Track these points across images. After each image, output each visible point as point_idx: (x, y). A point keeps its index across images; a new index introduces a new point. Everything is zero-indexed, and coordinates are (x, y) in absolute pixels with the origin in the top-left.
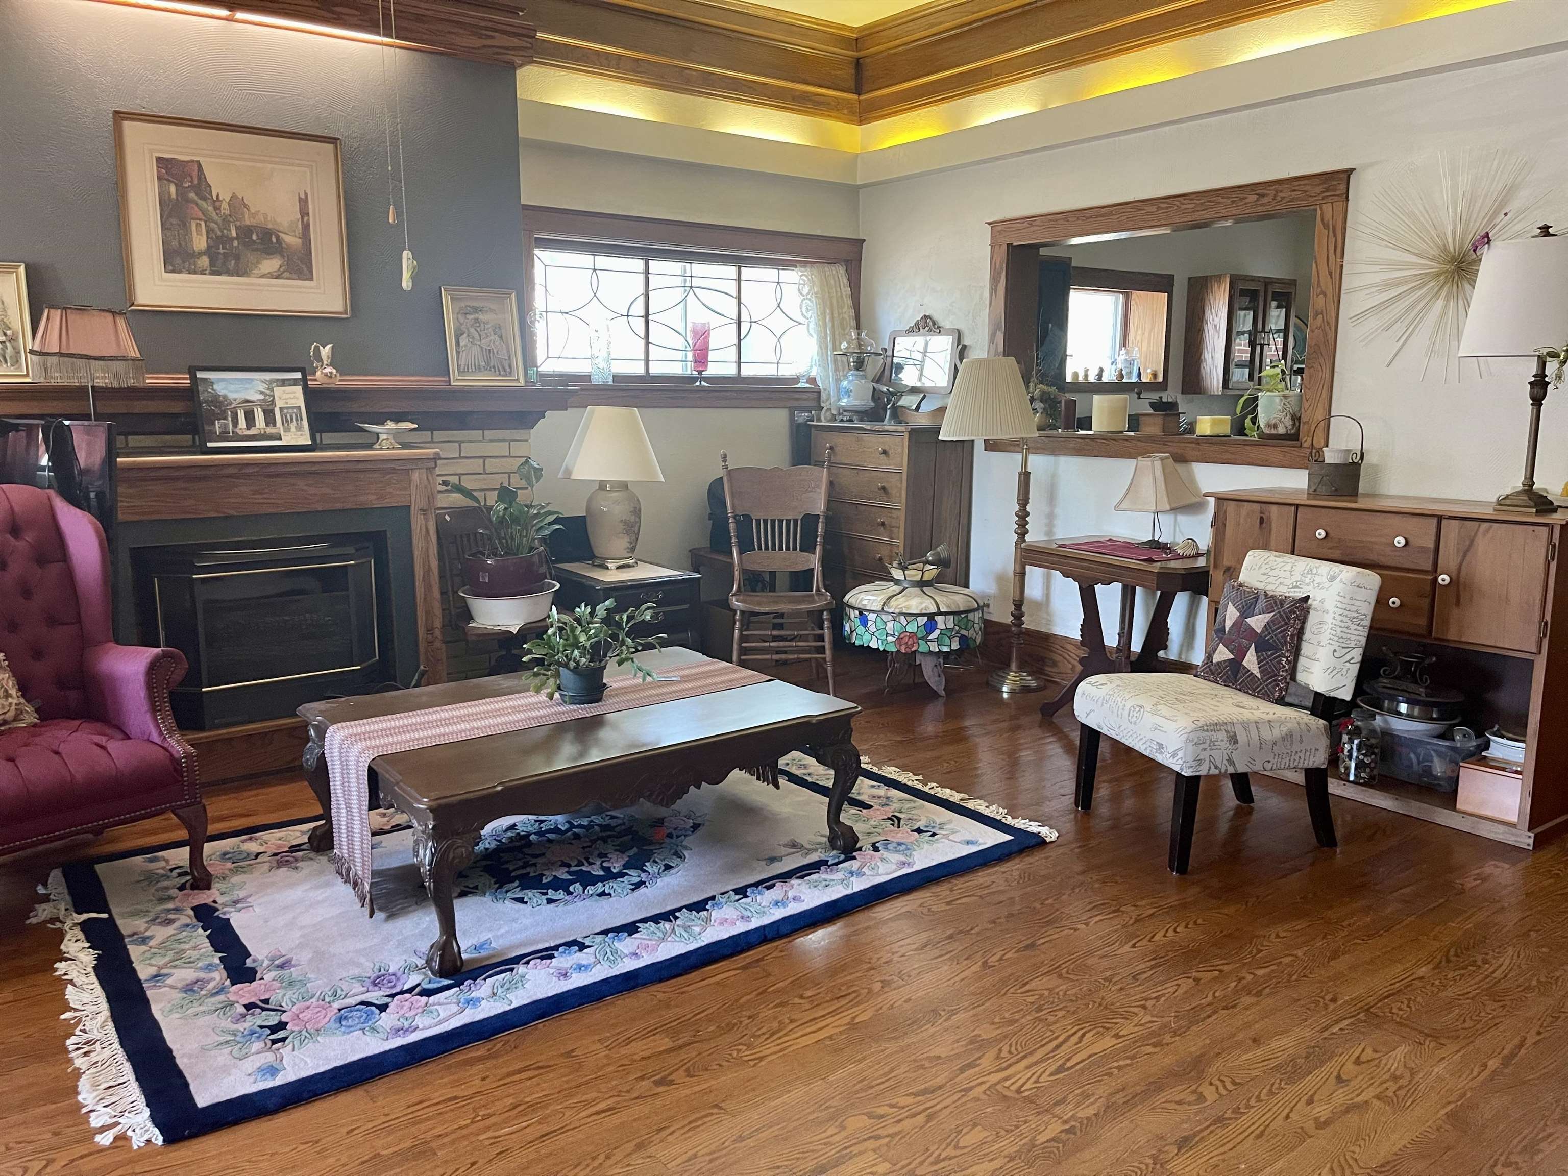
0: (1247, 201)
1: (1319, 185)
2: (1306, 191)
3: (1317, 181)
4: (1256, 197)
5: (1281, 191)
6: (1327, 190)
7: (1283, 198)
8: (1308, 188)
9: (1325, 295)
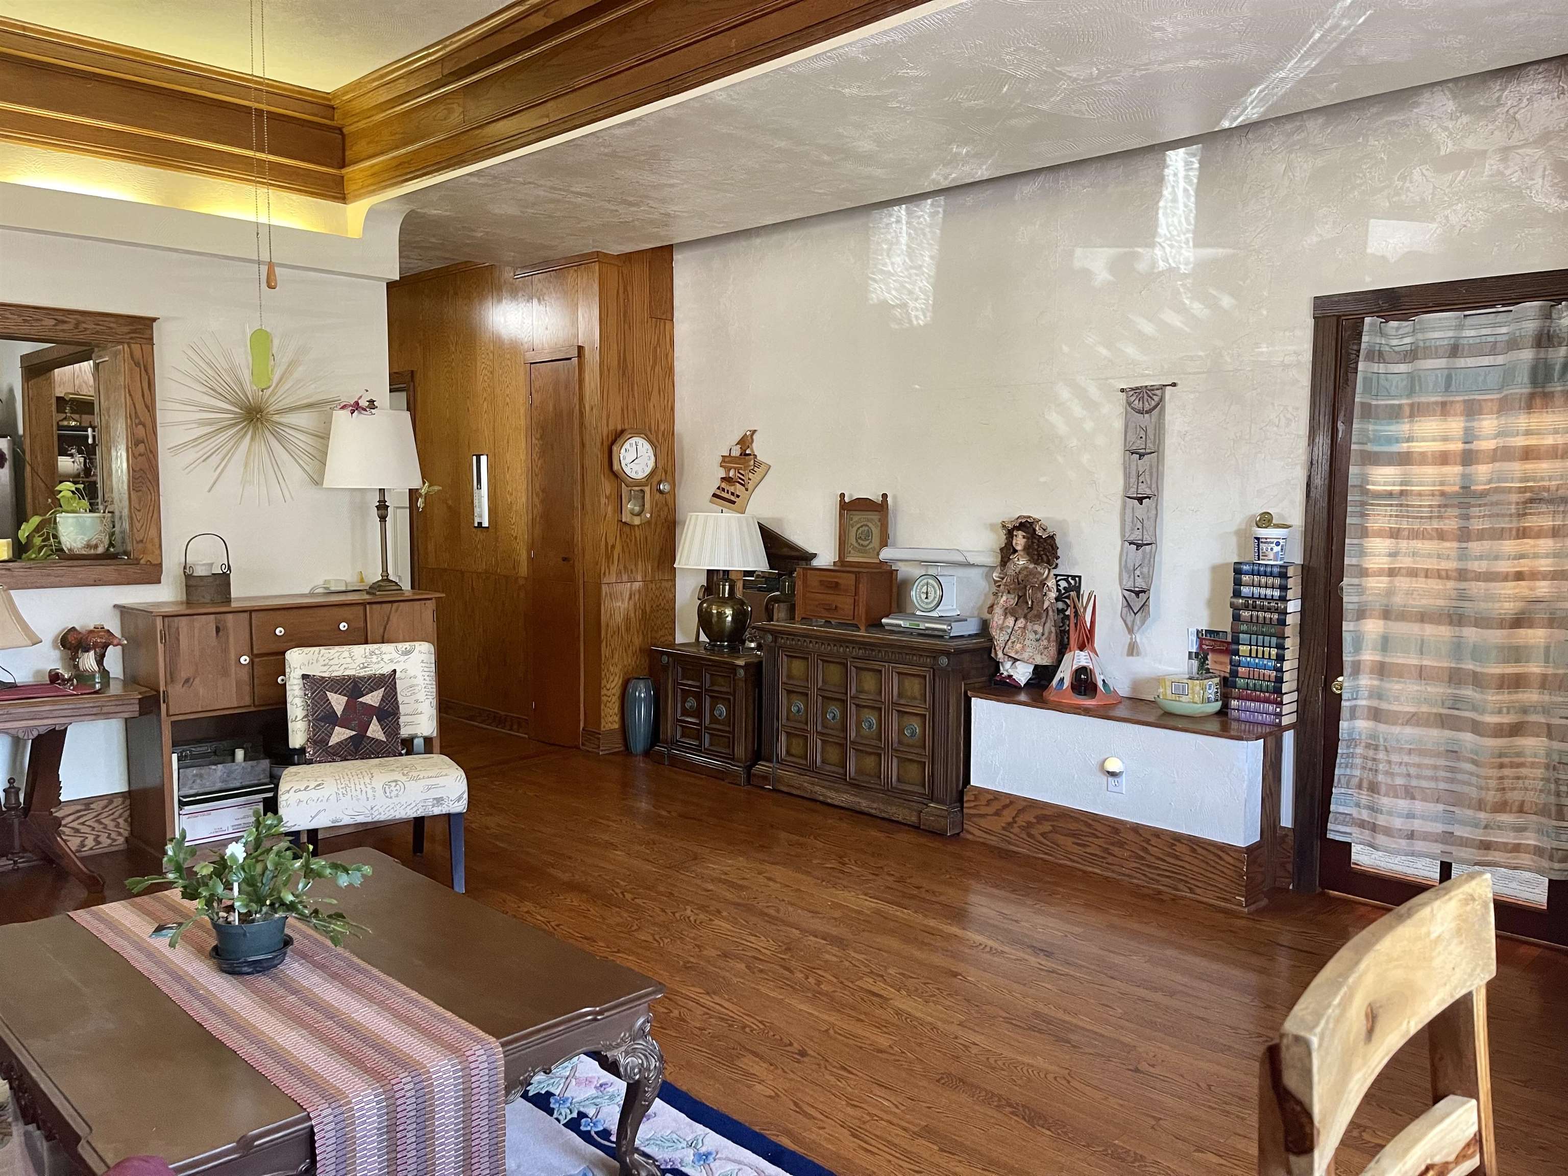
0: (44, 323)
1: (126, 325)
2: (111, 328)
3: (121, 321)
4: (54, 322)
5: (84, 323)
6: (134, 331)
7: (86, 329)
8: (112, 325)
9: (144, 426)
